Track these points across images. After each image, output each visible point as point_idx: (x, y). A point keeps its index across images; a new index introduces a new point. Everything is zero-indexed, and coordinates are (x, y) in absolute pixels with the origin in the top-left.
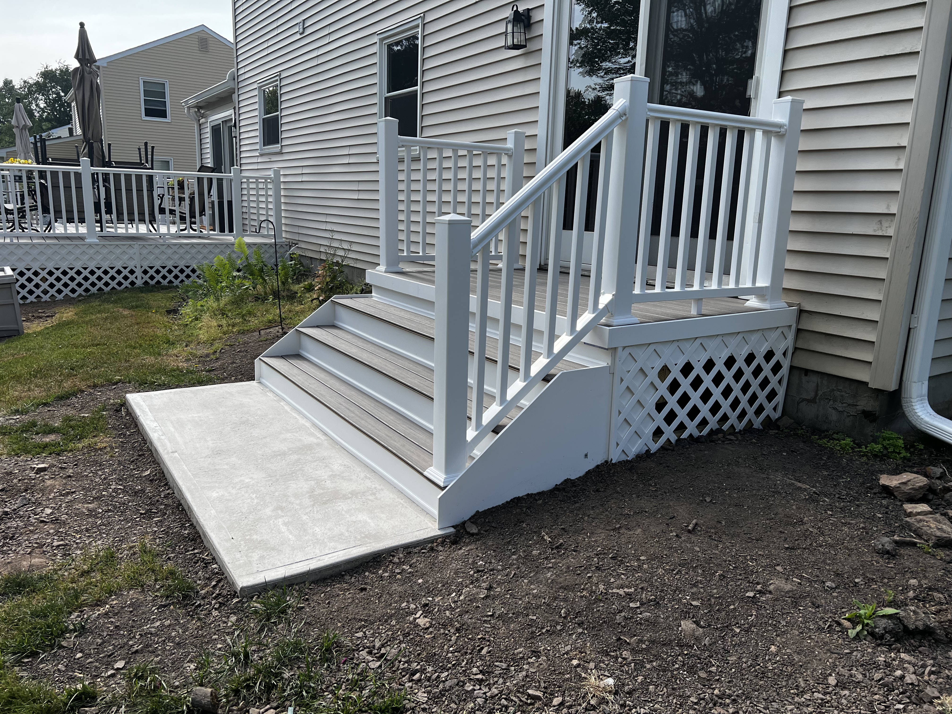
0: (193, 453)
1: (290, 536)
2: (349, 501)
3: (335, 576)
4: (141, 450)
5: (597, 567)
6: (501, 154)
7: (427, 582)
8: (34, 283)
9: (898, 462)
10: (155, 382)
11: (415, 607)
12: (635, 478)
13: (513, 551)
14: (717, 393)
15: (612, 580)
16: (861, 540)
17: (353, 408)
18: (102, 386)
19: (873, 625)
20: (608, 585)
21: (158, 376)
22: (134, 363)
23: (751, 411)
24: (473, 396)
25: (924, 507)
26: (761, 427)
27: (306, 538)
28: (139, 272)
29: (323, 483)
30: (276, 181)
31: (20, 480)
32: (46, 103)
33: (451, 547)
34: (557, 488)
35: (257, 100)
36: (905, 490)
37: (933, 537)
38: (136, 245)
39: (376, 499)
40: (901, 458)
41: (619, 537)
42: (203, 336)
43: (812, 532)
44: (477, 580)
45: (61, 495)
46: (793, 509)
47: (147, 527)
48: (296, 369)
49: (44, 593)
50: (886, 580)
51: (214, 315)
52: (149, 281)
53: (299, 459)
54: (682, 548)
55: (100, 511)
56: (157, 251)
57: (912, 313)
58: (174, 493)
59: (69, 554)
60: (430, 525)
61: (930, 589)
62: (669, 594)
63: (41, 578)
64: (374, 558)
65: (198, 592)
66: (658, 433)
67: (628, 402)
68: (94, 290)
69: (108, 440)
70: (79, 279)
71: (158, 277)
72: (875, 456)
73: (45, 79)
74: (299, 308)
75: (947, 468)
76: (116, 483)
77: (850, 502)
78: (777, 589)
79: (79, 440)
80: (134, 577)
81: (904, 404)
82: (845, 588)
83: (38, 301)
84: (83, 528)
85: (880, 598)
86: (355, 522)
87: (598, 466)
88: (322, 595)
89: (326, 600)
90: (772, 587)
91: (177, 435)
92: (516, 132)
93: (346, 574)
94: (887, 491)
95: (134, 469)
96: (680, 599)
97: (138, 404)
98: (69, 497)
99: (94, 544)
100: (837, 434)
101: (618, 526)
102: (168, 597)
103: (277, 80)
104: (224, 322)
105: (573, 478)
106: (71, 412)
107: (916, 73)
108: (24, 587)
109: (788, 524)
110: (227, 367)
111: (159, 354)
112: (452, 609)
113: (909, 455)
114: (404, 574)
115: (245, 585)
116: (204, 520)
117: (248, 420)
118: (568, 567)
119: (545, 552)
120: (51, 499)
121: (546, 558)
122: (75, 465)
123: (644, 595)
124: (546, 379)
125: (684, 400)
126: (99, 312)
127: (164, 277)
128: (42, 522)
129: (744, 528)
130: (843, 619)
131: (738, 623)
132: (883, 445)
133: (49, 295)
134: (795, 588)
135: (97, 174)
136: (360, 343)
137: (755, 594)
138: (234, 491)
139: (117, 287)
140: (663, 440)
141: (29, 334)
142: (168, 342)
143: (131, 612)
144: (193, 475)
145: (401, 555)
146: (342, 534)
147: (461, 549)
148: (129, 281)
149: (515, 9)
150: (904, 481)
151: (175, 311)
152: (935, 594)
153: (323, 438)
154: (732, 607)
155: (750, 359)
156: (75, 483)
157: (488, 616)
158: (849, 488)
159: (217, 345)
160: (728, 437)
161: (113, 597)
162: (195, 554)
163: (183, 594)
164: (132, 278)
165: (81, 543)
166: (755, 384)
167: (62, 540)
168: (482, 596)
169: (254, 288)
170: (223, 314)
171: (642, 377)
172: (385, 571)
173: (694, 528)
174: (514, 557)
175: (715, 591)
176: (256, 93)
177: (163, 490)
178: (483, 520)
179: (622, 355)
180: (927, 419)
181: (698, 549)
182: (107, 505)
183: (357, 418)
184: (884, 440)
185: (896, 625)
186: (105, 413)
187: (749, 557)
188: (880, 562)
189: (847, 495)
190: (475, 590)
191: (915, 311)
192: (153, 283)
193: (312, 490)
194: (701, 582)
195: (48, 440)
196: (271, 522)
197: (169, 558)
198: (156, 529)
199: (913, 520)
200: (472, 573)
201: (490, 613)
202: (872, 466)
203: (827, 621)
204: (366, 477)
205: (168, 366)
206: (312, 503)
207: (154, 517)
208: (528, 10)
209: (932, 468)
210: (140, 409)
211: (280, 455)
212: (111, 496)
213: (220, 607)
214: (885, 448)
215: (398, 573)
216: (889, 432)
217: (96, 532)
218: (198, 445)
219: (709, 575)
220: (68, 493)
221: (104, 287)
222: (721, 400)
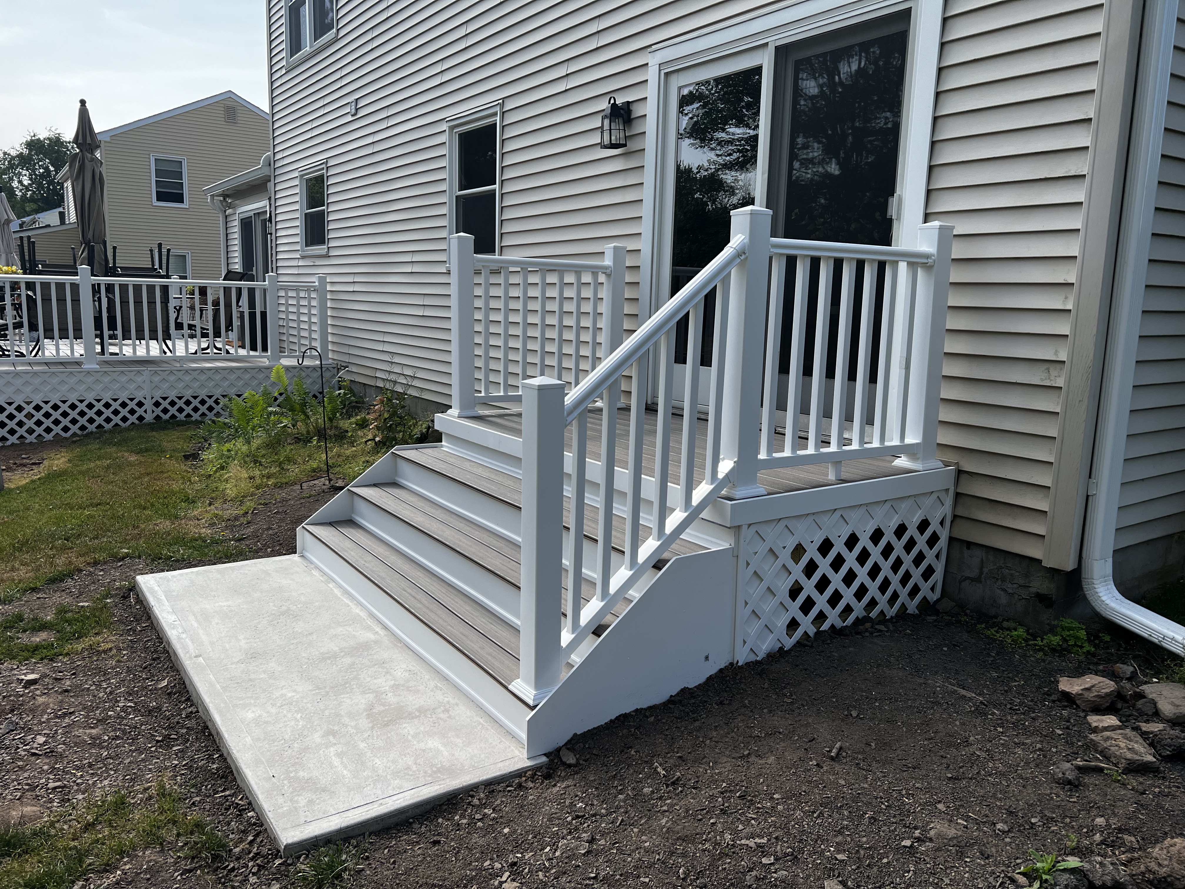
0: (222, 657)
1: (345, 772)
2: (416, 721)
3: (402, 825)
4: (156, 651)
5: (722, 810)
6: (597, 273)
7: (515, 831)
8: (16, 420)
9: (1080, 658)
10: (172, 557)
11: (500, 866)
12: (766, 686)
13: (619, 788)
14: (862, 574)
15: (741, 827)
16: (1037, 766)
17: (421, 596)
18: (105, 563)
19: (1053, 882)
20: (735, 833)
21: (176, 548)
22: (144, 530)
23: (904, 593)
24: (569, 582)
25: (1111, 720)
26: (917, 612)
27: (365, 774)
28: (148, 405)
29: (384, 696)
30: (321, 290)
31: (4, 697)
32: (31, 179)
33: (543, 782)
34: (672, 701)
35: (298, 191)
36: (1089, 698)
37: (1123, 761)
38: (147, 371)
39: (450, 717)
40: (1084, 653)
41: (748, 768)
42: (231, 492)
43: (979, 756)
44: (576, 829)
45: (57, 717)
46: (956, 725)
47: (164, 760)
48: (348, 542)
49: (39, 855)
50: (1068, 820)
51: (244, 464)
52: (162, 415)
53: (353, 663)
54: (823, 781)
55: (106, 738)
56: (172, 378)
57: (1090, 477)
58: (198, 712)
59: (69, 800)
60: (517, 753)
61: (1120, 830)
62: (810, 845)
63: (35, 834)
64: (448, 800)
65: (231, 850)
66: (793, 625)
67: (756, 590)
68: (92, 428)
69: (114, 638)
70: (73, 414)
71: (173, 411)
72: (1053, 650)
73: (30, 150)
74: (349, 451)
75: (1139, 666)
76: (126, 699)
77: (1024, 714)
78: (939, 835)
79: (77, 639)
80: (151, 831)
81: (1085, 586)
82: (1019, 831)
83: (22, 445)
84: (85, 762)
85: (1061, 844)
86: (424, 751)
87: (721, 671)
88: (386, 851)
89: (391, 858)
90: (932, 833)
91: (201, 632)
92: (615, 247)
93: (414, 822)
94: (1068, 698)
95: (148, 679)
96: (823, 851)
97: (151, 589)
98: (67, 720)
99: (100, 785)
100: (1007, 621)
101: (746, 753)
102: (193, 858)
103: (323, 169)
104: (257, 473)
105: (691, 686)
106: (67, 600)
107: (1082, 199)
108: (15, 848)
109: (950, 745)
110: (262, 534)
111: (176, 518)
112: (547, 870)
113: (1093, 649)
114: (486, 820)
115: (290, 841)
116: (238, 751)
117: (289, 609)
118: (687, 811)
119: (659, 790)
120: (44, 722)
121: (660, 798)
122: (73, 674)
123: (779, 847)
124: (658, 566)
125: (823, 584)
126: (99, 458)
127: (180, 410)
128: (34, 754)
129: (898, 752)
130: (1018, 873)
131: (892, 883)
132: (1062, 636)
133: (35, 435)
134: (960, 833)
135: (99, 285)
136: (428, 509)
137: (913, 842)
138: (273, 711)
139: (120, 423)
140: (798, 634)
141: (11, 490)
142: (187, 500)
143: (148, 879)
144: (222, 688)
145: (482, 795)
146: (408, 768)
147: (555, 785)
148: (136, 415)
149: (612, 101)
150: (1087, 686)
151: (195, 456)
152: (1125, 837)
153: (382, 632)
154: (885, 860)
155: (901, 530)
156: (73, 700)
157: (590, 879)
158: (1023, 695)
159: (248, 503)
160: (877, 627)
161: (126, 860)
162: (226, 797)
163: (212, 854)
164: (140, 411)
165: (83, 783)
166: (908, 560)
167: (59, 780)
168: (583, 852)
169: (293, 426)
170: (255, 462)
171: (772, 559)
172: (462, 816)
173: (838, 754)
174: (621, 797)
175: (864, 839)
176: (296, 182)
177: (184, 708)
178: (581, 745)
179: (747, 534)
180: (1113, 605)
181: (843, 783)
182: (115, 730)
183: (424, 609)
184: (1063, 630)
185: (1080, 880)
186: (108, 601)
187: (904, 792)
188: (1059, 795)
189: (1021, 704)
190: (574, 843)
191: (1093, 476)
192: (166, 417)
193: (370, 707)
194: (847, 828)
195: (38, 640)
196: (321, 752)
197: (193, 803)
198: (176, 762)
199: (1099, 738)
200: (569, 819)
201: (593, 875)
202: (1049, 663)
203: (999, 876)
204: (436, 687)
205: (187, 533)
206: (371, 725)
207: (173, 746)
208: (628, 103)
209: (1121, 666)
210: (154, 597)
211: (329, 658)
212: (119, 717)
213: (259, 870)
214: (1065, 640)
215: (479, 820)
216: (1069, 621)
217: (101, 768)
218: (227, 646)
219: (857, 817)
220: (65, 715)
221: (104, 424)
222: (868, 582)
